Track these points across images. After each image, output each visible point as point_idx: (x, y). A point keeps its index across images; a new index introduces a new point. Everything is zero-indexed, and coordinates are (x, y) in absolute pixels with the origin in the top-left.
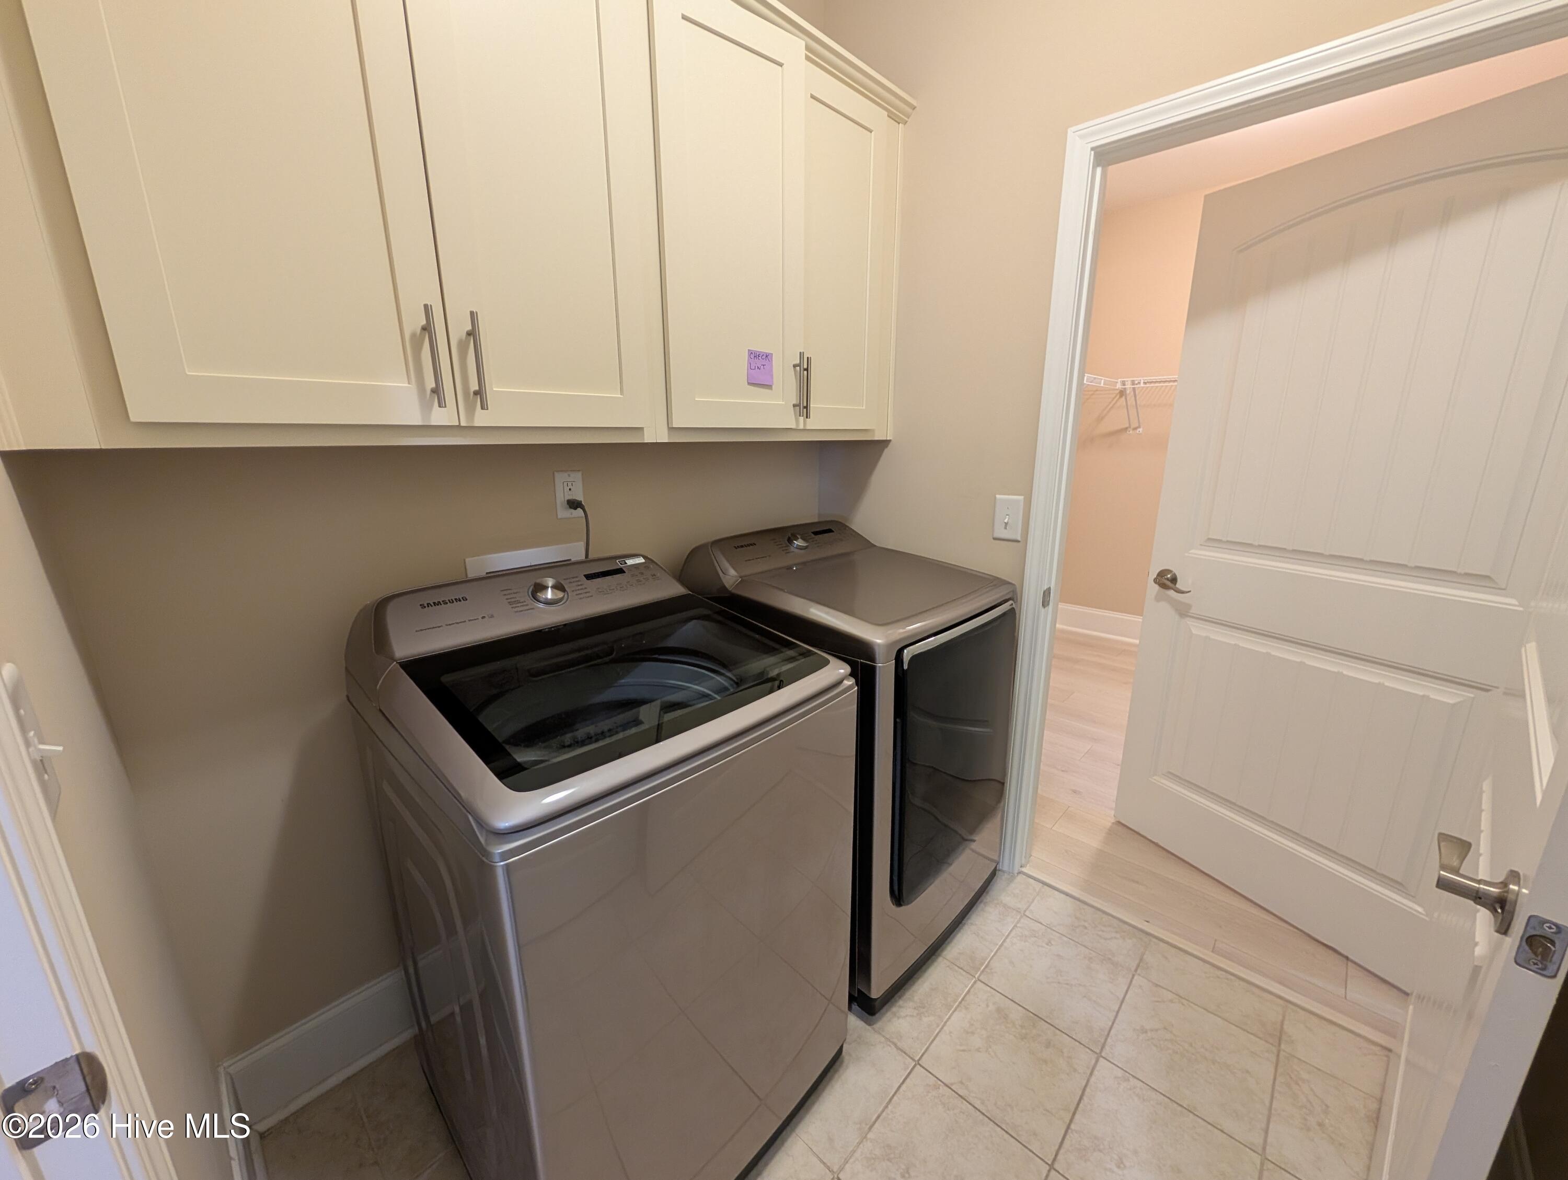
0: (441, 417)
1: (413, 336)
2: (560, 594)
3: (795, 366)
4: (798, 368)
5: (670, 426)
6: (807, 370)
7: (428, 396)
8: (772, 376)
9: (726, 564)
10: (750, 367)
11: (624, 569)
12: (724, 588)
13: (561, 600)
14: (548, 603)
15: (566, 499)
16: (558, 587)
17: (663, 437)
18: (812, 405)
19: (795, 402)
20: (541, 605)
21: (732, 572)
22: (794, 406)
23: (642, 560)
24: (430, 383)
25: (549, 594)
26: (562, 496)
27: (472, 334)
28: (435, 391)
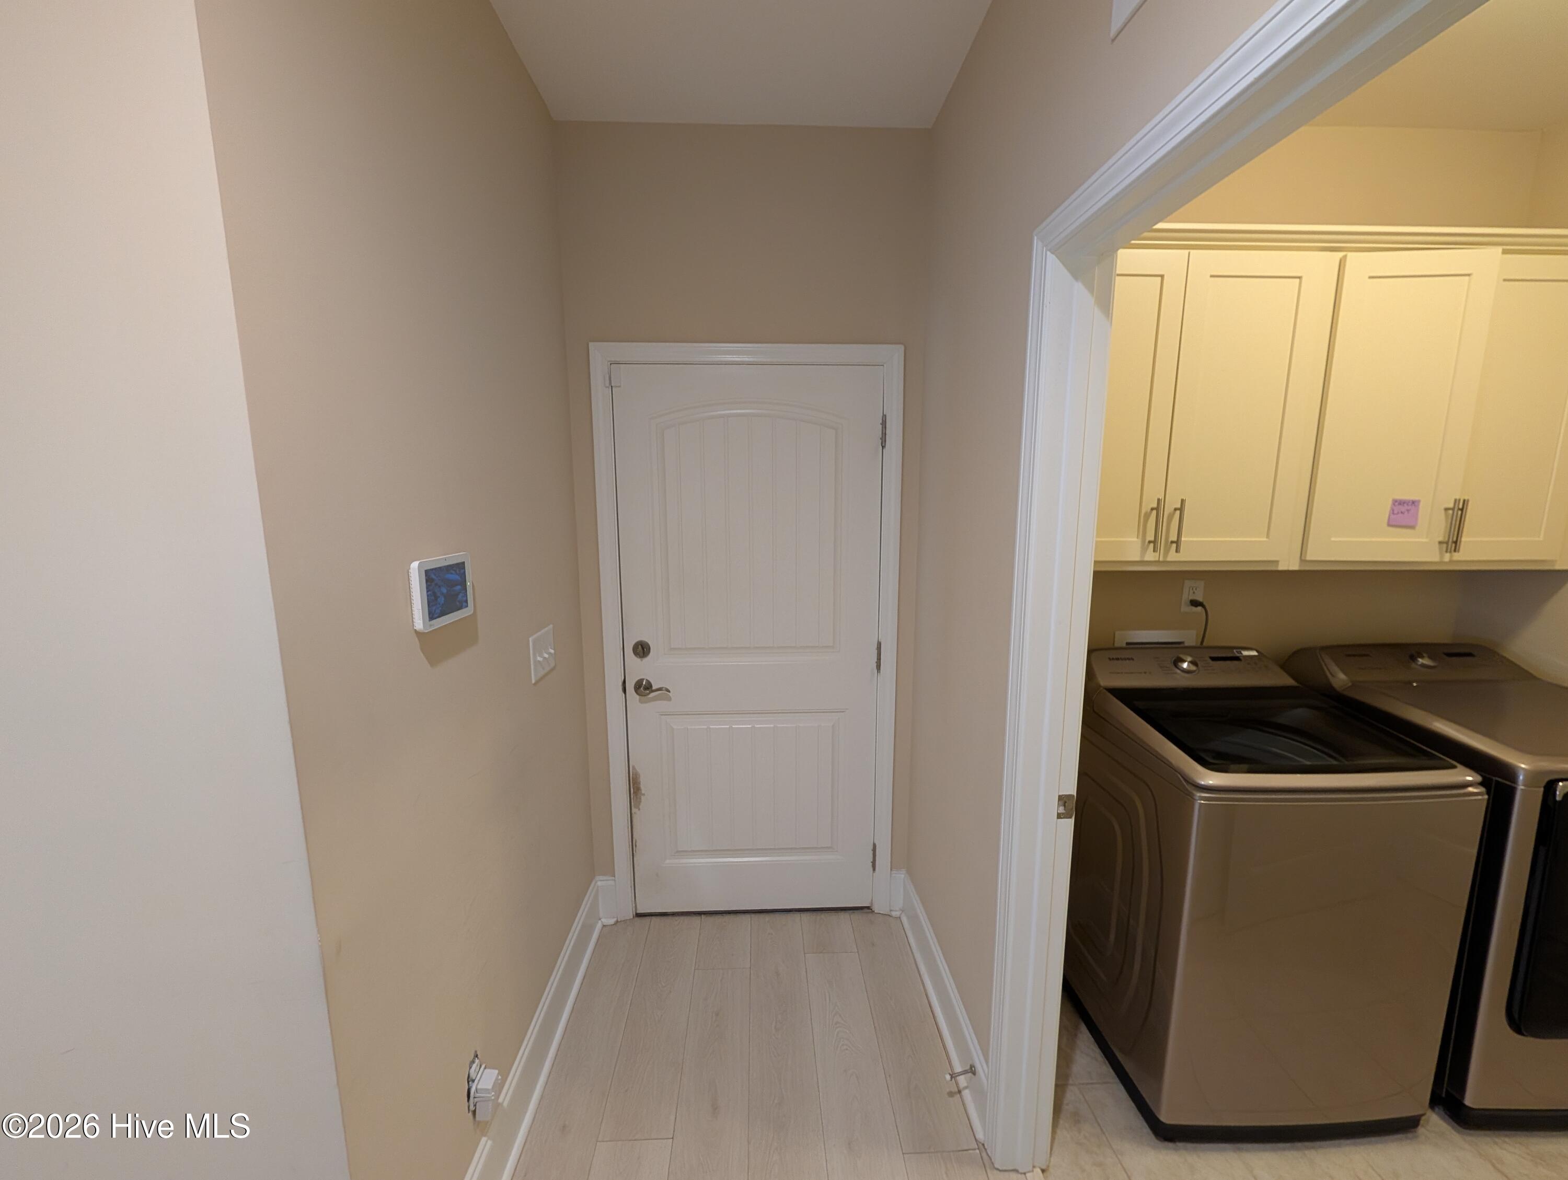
0: (1150, 556)
1: (1146, 514)
2: (1193, 668)
3: (1446, 509)
4: (1451, 512)
5: (1303, 558)
6: (1462, 510)
7: (1146, 544)
8: (1416, 519)
9: (1335, 669)
10: (1393, 512)
11: (1241, 658)
12: (1331, 687)
13: (1193, 672)
14: (1184, 671)
15: (1191, 598)
16: (1193, 663)
17: (1295, 566)
18: (1464, 539)
19: (1441, 539)
20: (1178, 671)
21: (1342, 676)
22: (1440, 543)
23: (1254, 653)
24: (1151, 537)
25: (1185, 665)
26: (1187, 596)
27: (1181, 509)
28: (1154, 542)
